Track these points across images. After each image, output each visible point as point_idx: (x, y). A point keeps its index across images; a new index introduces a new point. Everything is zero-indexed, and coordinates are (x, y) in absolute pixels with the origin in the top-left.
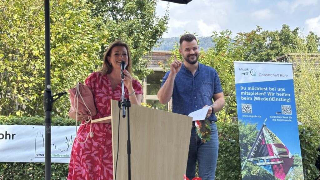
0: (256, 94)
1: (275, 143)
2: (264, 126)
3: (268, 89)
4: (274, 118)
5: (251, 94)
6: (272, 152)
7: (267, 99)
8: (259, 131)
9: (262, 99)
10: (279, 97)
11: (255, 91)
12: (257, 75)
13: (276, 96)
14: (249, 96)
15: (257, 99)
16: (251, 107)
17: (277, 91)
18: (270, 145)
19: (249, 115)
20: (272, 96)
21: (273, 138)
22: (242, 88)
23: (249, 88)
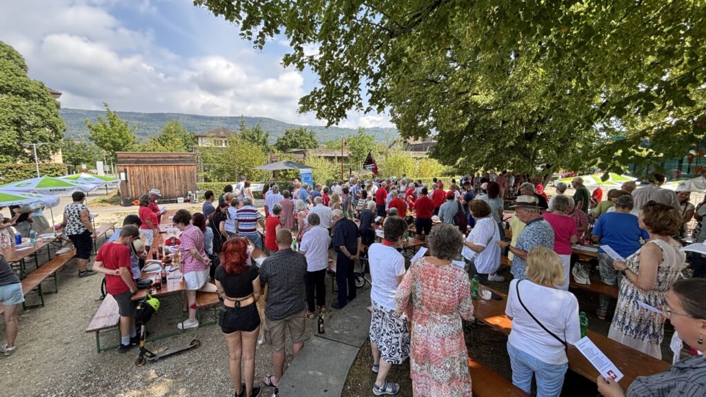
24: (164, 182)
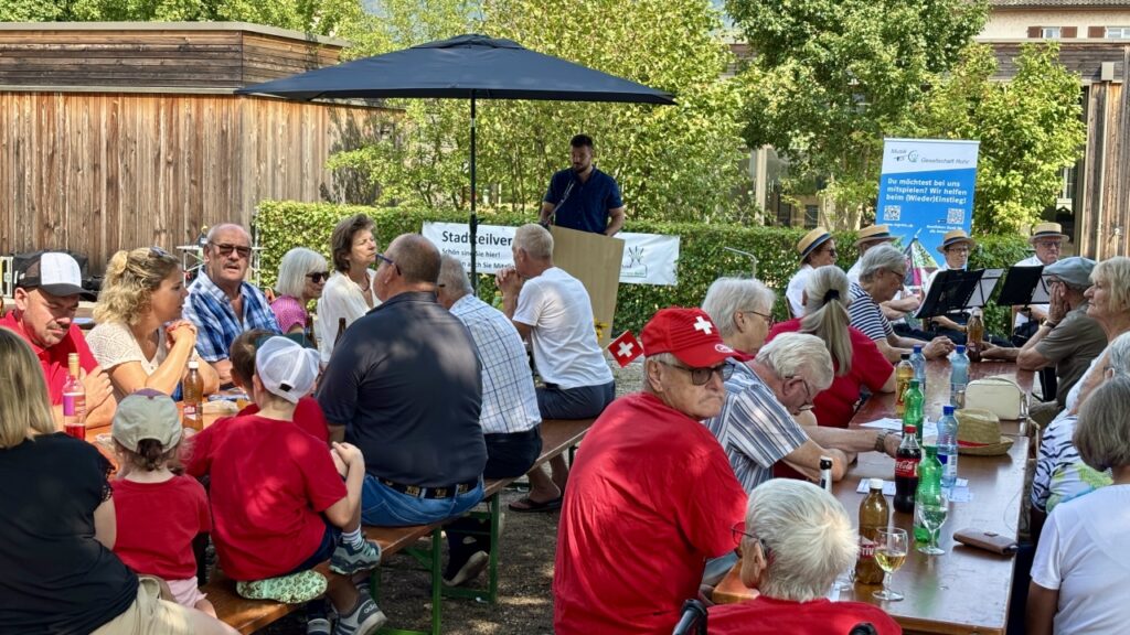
0: (911, 190)
1: (928, 266)
2: (914, 240)
3: (933, 183)
4: (933, 229)
5: (904, 191)
6: (920, 280)
7: (928, 199)
8: (905, 247)
9: (919, 199)
10: (948, 196)
11: (911, 186)
12: (919, 160)
13: (943, 195)
14: (900, 194)
15: (911, 198)
16: (899, 211)
17: (946, 187)
18: (918, 270)
19: (893, 222)
20: (936, 195)
21: (925, 258)
22: (890, 181)
23: (902, 182)
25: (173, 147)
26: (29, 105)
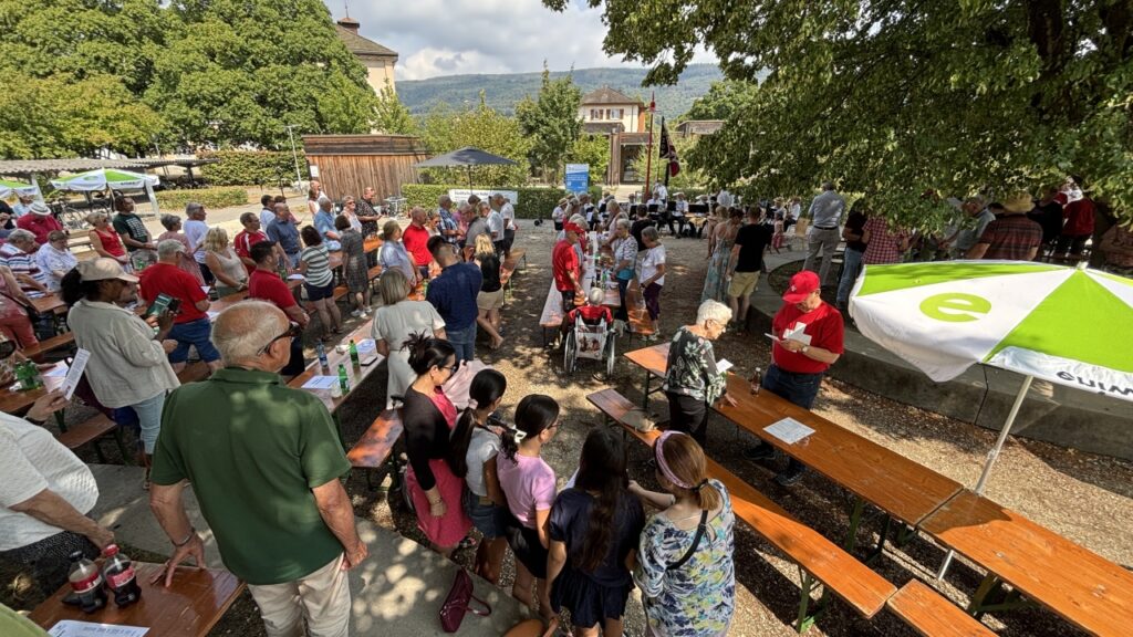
24: (359, 181)
25: (375, 170)
26: (331, 159)
